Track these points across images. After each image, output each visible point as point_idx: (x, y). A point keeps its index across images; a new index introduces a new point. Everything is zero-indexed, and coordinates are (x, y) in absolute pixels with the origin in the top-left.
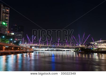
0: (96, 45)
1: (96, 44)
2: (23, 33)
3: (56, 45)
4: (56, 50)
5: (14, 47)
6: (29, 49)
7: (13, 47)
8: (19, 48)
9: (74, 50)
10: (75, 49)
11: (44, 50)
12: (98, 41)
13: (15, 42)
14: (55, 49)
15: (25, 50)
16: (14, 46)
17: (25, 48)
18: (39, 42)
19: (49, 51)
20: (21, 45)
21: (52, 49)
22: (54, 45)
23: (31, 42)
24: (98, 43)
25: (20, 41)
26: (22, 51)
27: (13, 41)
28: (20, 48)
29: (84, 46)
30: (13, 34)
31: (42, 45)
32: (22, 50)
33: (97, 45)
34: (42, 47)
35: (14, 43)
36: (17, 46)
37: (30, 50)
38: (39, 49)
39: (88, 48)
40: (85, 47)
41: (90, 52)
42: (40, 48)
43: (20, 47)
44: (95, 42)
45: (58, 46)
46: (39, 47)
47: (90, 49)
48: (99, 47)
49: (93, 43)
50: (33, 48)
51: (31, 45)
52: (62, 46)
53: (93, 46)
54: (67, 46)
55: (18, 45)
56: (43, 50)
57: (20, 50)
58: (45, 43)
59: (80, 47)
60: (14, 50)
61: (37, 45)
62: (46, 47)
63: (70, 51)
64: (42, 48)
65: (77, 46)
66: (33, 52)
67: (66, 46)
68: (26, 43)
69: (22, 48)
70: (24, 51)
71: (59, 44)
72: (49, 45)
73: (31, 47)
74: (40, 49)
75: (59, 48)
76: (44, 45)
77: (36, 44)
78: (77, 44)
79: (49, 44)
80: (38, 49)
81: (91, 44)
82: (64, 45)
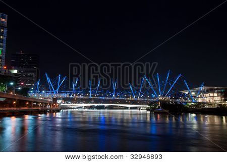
0: (193, 97)
1: (193, 93)
2: (38, 70)
3: (109, 96)
4: (109, 106)
5: (18, 100)
6: (50, 105)
7: (15, 100)
8: (28, 101)
9: (147, 106)
10: (150, 105)
11: (83, 108)
12: (197, 89)
13: (19, 88)
14: (106, 105)
15: (42, 107)
16: (18, 98)
17: (42, 103)
18: (72, 90)
19: (93, 109)
20: (32, 95)
21: (101, 105)
22: (105, 96)
23: (55, 89)
24: (197, 92)
25: (31, 86)
26: (35, 108)
27: (14, 88)
28: (30, 102)
29: (167, 98)
30: (15, 71)
31: (78, 97)
32: (34, 106)
33: (195, 97)
34: (79, 101)
35: (17, 92)
36: (23, 98)
37: (53, 106)
38: (73, 104)
39: (176, 102)
40: (171, 100)
41: (180, 110)
42: (76, 103)
43: (31, 100)
44: (190, 91)
45: (113, 98)
46: (72, 100)
47: (181, 105)
48: (200, 100)
49: (187, 93)
50: (59, 102)
51: (55, 95)
52: (121, 98)
53: (186, 99)
54: (133, 99)
55: (27, 95)
56: (81, 107)
57: (30, 107)
58: (86, 92)
59: (160, 101)
60: (18, 105)
61: (68, 96)
62: (87, 101)
63: (139, 109)
64: (79, 103)
65: (152, 98)
66: (58, 111)
67: (130, 99)
68: (43, 92)
69: (34, 102)
70: (40, 108)
71: (116, 94)
72: (93, 96)
73: (55, 100)
74: (75, 105)
75: (115, 103)
76: (83, 96)
77: (67, 93)
78: (154, 94)
79: (94, 93)
80: (69, 105)
81: (183, 95)
82: (127, 97)
